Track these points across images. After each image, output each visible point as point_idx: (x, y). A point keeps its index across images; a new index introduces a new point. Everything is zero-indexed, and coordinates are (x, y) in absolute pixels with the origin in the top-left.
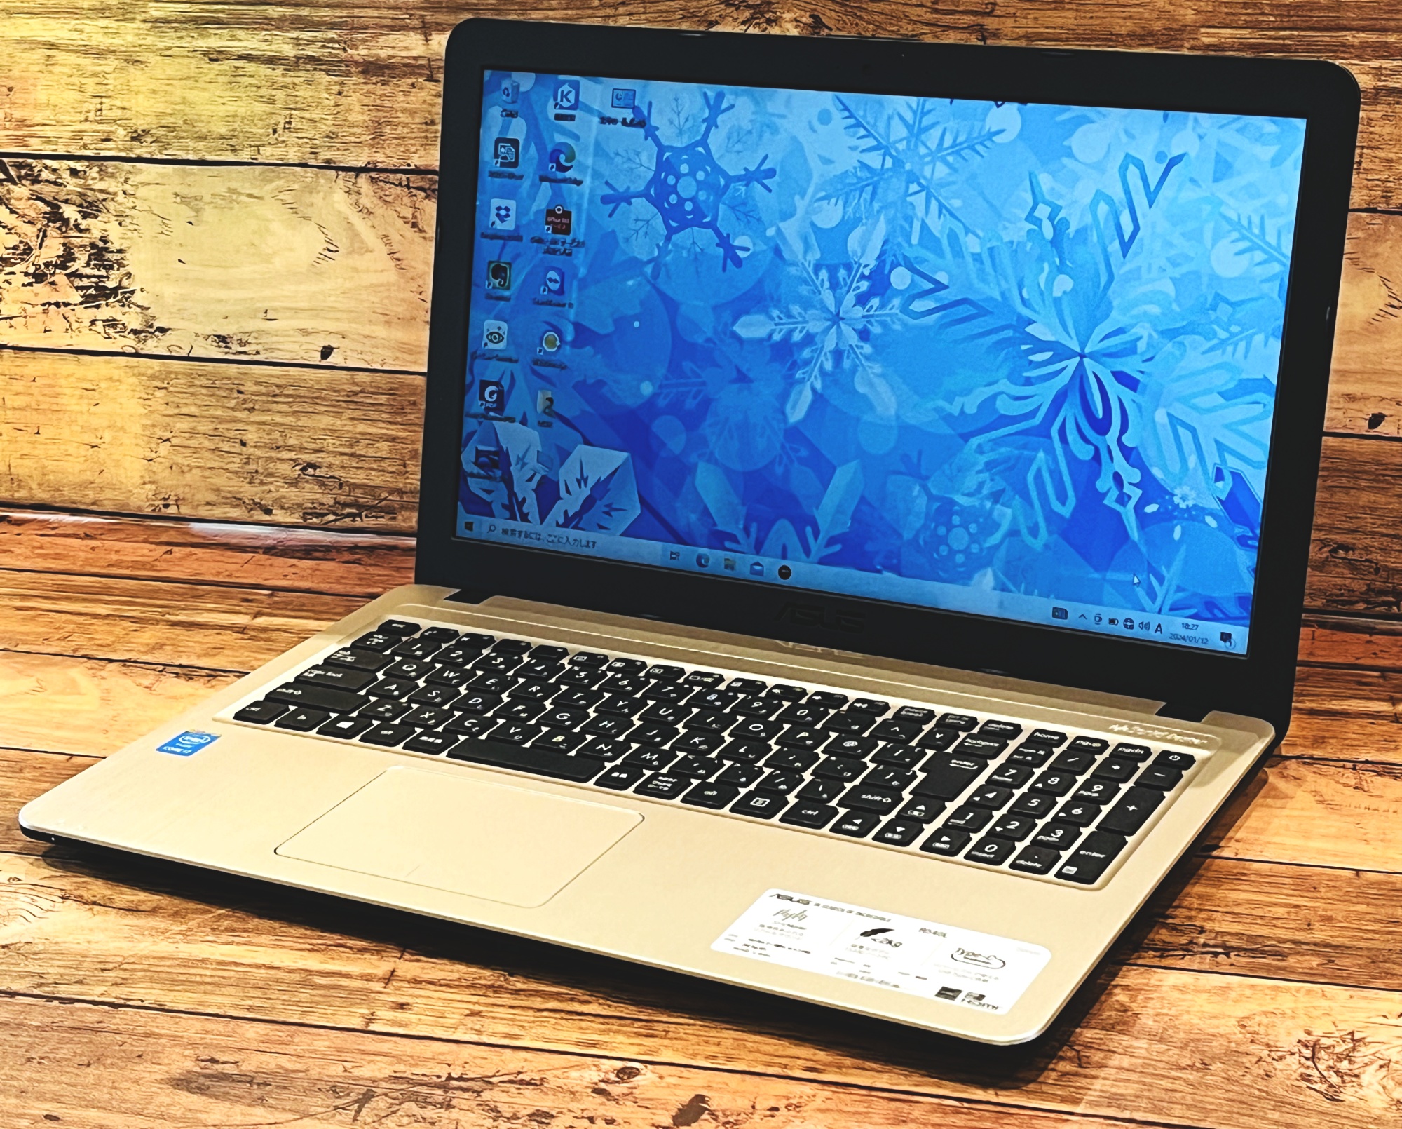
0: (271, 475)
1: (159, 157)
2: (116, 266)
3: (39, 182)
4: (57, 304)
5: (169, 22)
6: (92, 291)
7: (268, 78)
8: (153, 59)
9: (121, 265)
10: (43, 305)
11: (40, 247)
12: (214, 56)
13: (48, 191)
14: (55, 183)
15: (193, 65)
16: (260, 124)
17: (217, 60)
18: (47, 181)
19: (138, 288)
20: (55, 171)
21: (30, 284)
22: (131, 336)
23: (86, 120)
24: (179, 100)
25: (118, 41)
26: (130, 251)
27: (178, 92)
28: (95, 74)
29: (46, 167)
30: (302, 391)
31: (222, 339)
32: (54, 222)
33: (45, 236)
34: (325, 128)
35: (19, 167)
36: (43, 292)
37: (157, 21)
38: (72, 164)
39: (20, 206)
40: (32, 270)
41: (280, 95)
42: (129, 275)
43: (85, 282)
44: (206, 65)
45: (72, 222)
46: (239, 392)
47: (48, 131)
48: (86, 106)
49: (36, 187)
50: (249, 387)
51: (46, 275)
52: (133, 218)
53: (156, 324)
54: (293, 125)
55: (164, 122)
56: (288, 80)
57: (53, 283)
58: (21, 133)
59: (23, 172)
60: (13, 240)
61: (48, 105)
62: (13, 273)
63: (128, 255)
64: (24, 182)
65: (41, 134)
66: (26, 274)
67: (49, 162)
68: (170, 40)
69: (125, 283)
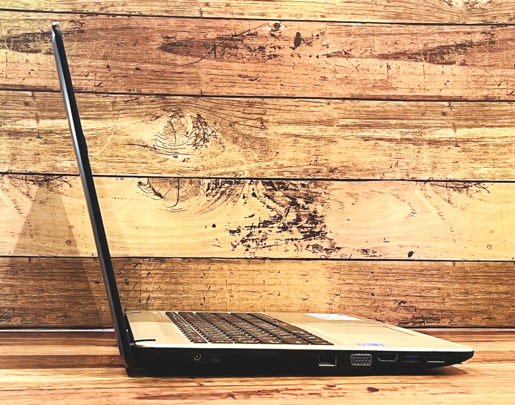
0: (385, 307)
1: (341, 178)
2: (319, 223)
3: (287, 190)
4: (292, 240)
5: (348, 126)
6: (308, 233)
7: (389, 147)
8: (340, 140)
9: (321, 222)
10: (286, 240)
11: (286, 216)
12: (366, 139)
13: (291, 193)
14: (295, 190)
15: (356, 143)
16: (385, 164)
17: (368, 140)
18: (291, 189)
19: (329, 231)
20: (295, 185)
21: (281, 232)
22: (325, 251)
23: (310, 164)
24: (350, 156)
25: (325, 134)
26: (326, 216)
27: (350, 153)
28: (316, 147)
29: (291, 184)
30: (399, 271)
31: (365, 251)
32: (293, 206)
33: (288, 211)
34: (412, 165)
35: (279, 184)
36: (286, 234)
37: (343, 126)
38: (303, 182)
39: (279, 200)
40: (282, 225)
41: (394, 153)
42: (325, 226)
43: (306, 230)
44: (363, 142)
45: (301, 205)
46: (372, 273)
47: (293, 170)
48: (311, 159)
49: (286, 192)
50: (376, 270)
51: (288, 227)
52: (328, 203)
53: (336, 246)
54: (399, 164)
55: (344, 165)
56: (397, 147)
57: (291, 231)
58: (281, 170)
59: (281, 186)
60: (274, 214)
61: (294, 159)
62: (273, 227)
63: (325, 218)
64: (281, 190)
65: (290, 170)
66: (279, 228)
67: (292, 182)
68: (348, 133)
69: (323, 229)
